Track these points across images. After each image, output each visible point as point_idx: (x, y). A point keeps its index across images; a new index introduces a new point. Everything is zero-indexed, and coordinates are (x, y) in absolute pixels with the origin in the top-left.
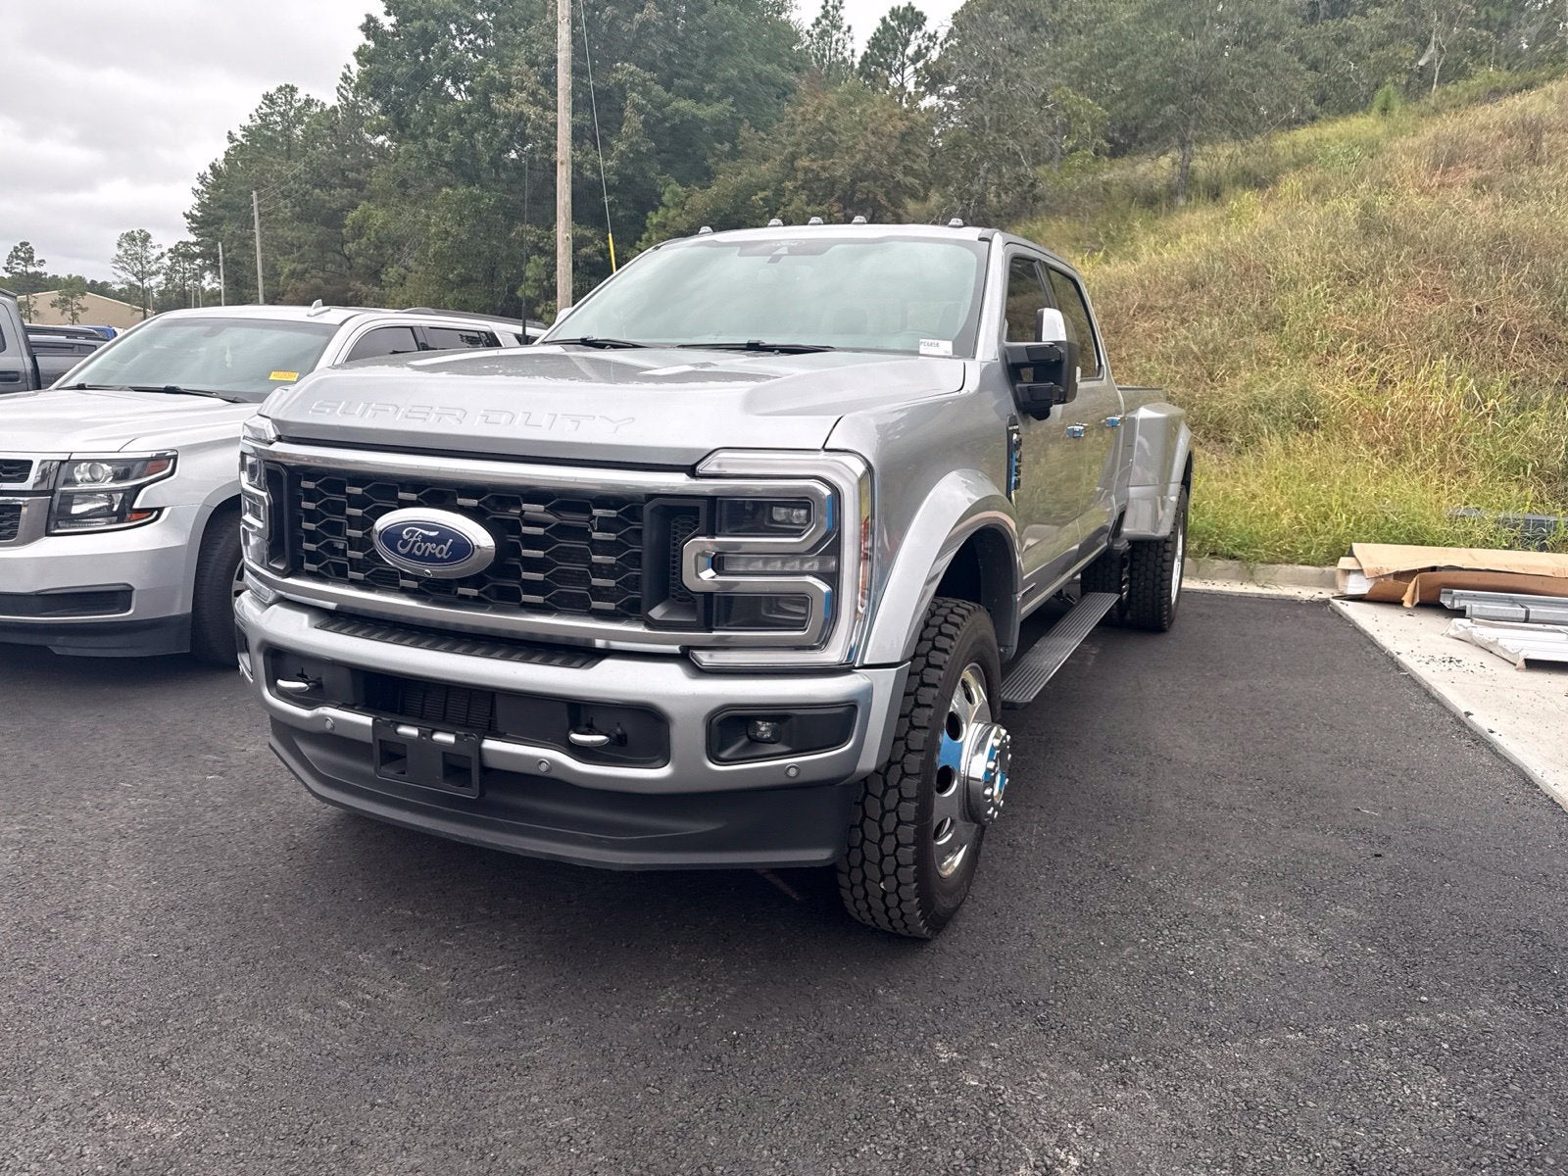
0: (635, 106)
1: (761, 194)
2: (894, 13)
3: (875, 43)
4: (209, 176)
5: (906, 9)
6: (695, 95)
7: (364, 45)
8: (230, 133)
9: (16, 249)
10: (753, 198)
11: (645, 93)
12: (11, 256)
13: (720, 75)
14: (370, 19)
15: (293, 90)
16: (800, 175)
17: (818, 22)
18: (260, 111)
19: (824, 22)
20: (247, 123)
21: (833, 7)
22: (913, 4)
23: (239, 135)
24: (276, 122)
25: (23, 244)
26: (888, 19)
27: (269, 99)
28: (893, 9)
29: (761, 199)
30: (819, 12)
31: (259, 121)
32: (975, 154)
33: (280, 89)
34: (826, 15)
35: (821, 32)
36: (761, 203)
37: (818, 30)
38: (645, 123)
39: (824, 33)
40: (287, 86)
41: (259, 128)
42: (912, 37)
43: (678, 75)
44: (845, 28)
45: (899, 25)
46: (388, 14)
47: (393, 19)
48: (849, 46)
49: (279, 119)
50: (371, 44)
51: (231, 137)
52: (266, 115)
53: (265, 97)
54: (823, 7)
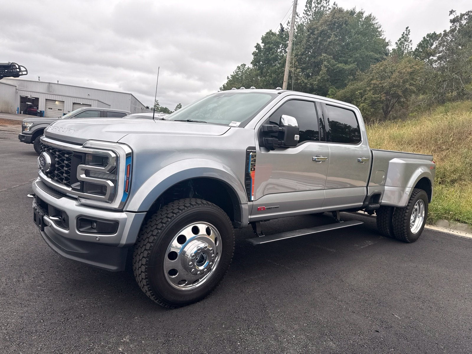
0: (325, 66)
1: (359, 91)
2: (428, 35)
3: (420, 45)
4: (222, 88)
5: (433, 34)
6: (346, 63)
7: (255, 51)
8: (228, 77)
9: (178, 105)
10: (356, 92)
11: (328, 62)
12: (177, 107)
13: (354, 56)
14: (258, 44)
15: (245, 65)
16: (372, 86)
17: (400, 39)
18: (236, 71)
19: (402, 39)
20: (232, 74)
21: (406, 35)
22: (436, 32)
23: (230, 77)
24: (239, 74)
25: (180, 104)
26: (426, 37)
27: (239, 68)
28: (428, 34)
29: (359, 93)
30: (401, 36)
31: (235, 73)
32: (440, 79)
33: (242, 65)
34: (403, 37)
35: (400, 43)
36: (359, 94)
37: (399, 42)
38: (327, 71)
39: (402, 42)
40: (244, 64)
41: (235, 75)
42: (434, 43)
43: (341, 57)
44: (409, 41)
45: (430, 39)
46: (262, 43)
47: (263, 45)
48: (410, 46)
49: (240, 73)
50: (257, 51)
51: (228, 78)
52: (237, 72)
53: (238, 67)
54: (402, 35)
